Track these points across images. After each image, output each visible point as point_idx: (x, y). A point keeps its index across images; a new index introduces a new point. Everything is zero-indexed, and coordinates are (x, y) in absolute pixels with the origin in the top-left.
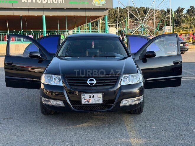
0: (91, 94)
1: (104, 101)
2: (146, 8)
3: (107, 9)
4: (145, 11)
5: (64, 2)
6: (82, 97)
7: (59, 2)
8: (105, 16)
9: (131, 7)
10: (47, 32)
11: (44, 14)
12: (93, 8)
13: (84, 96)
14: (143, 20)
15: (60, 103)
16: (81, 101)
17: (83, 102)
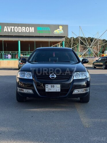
0: (52, 85)
1: (61, 90)
2: (93, 38)
3: (64, 37)
4: (92, 40)
5: (33, 32)
6: (46, 86)
7: (30, 32)
8: (63, 41)
9: (81, 38)
10: (21, 52)
11: (19, 40)
12: (54, 36)
13: (47, 86)
14: (90, 46)
15: (30, 91)
16: (45, 90)
17: (47, 91)
